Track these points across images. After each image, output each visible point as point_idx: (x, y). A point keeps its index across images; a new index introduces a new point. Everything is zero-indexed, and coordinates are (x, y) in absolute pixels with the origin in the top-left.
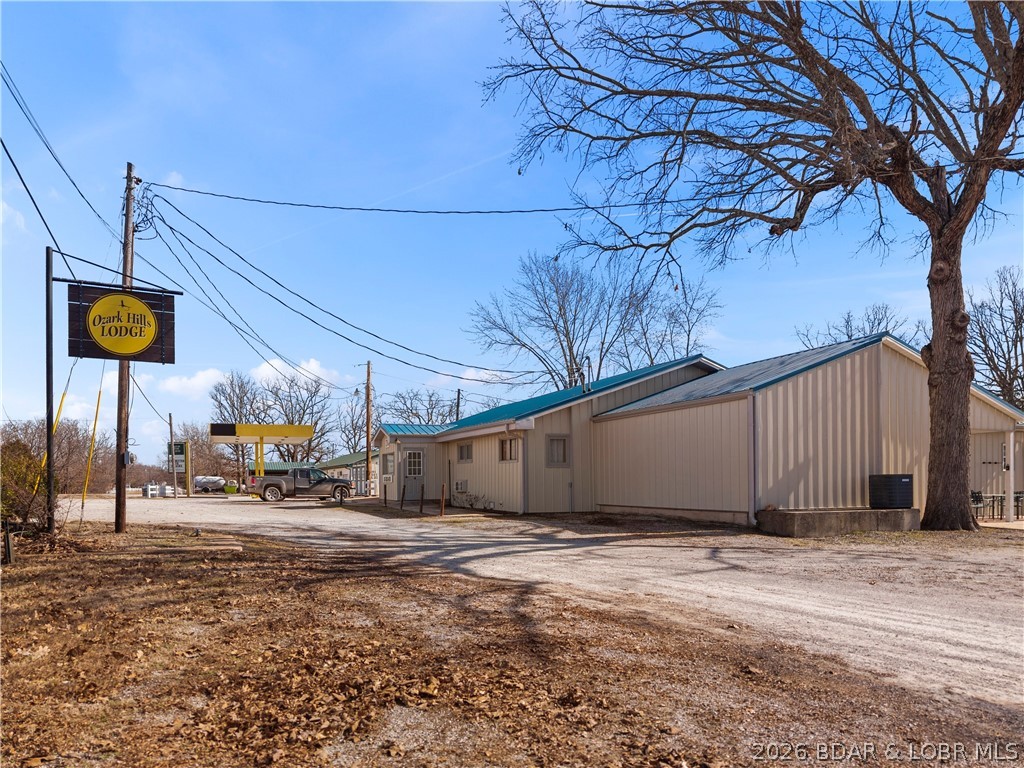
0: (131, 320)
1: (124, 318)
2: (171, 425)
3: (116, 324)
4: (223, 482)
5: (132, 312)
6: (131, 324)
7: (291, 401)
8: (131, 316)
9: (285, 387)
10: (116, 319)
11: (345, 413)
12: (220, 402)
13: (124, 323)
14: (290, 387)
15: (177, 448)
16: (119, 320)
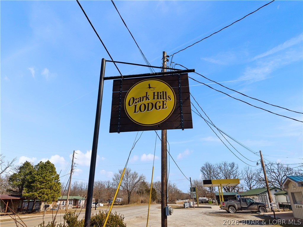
0: (156, 97)
1: (151, 96)
2: (191, 181)
3: (145, 102)
4: (207, 199)
5: (156, 91)
6: (156, 100)
7: (225, 171)
8: (156, 94)
9: (223, 166)
10: (145, 98)
11: (244, 174)
12: (204, 173)
13: (151, 100)
14: (225, 166)
15: (193, 189)
16: (147, 98)
